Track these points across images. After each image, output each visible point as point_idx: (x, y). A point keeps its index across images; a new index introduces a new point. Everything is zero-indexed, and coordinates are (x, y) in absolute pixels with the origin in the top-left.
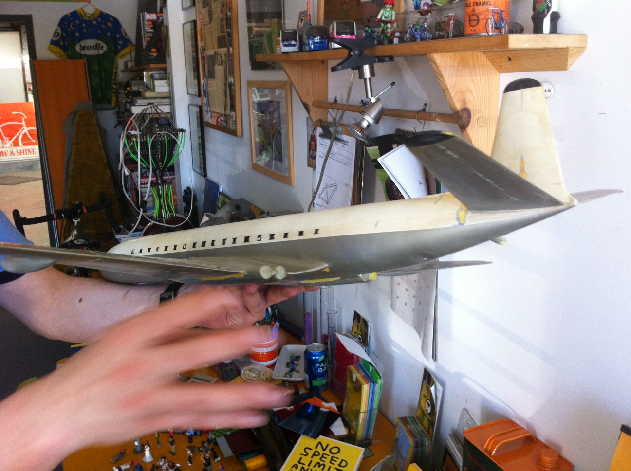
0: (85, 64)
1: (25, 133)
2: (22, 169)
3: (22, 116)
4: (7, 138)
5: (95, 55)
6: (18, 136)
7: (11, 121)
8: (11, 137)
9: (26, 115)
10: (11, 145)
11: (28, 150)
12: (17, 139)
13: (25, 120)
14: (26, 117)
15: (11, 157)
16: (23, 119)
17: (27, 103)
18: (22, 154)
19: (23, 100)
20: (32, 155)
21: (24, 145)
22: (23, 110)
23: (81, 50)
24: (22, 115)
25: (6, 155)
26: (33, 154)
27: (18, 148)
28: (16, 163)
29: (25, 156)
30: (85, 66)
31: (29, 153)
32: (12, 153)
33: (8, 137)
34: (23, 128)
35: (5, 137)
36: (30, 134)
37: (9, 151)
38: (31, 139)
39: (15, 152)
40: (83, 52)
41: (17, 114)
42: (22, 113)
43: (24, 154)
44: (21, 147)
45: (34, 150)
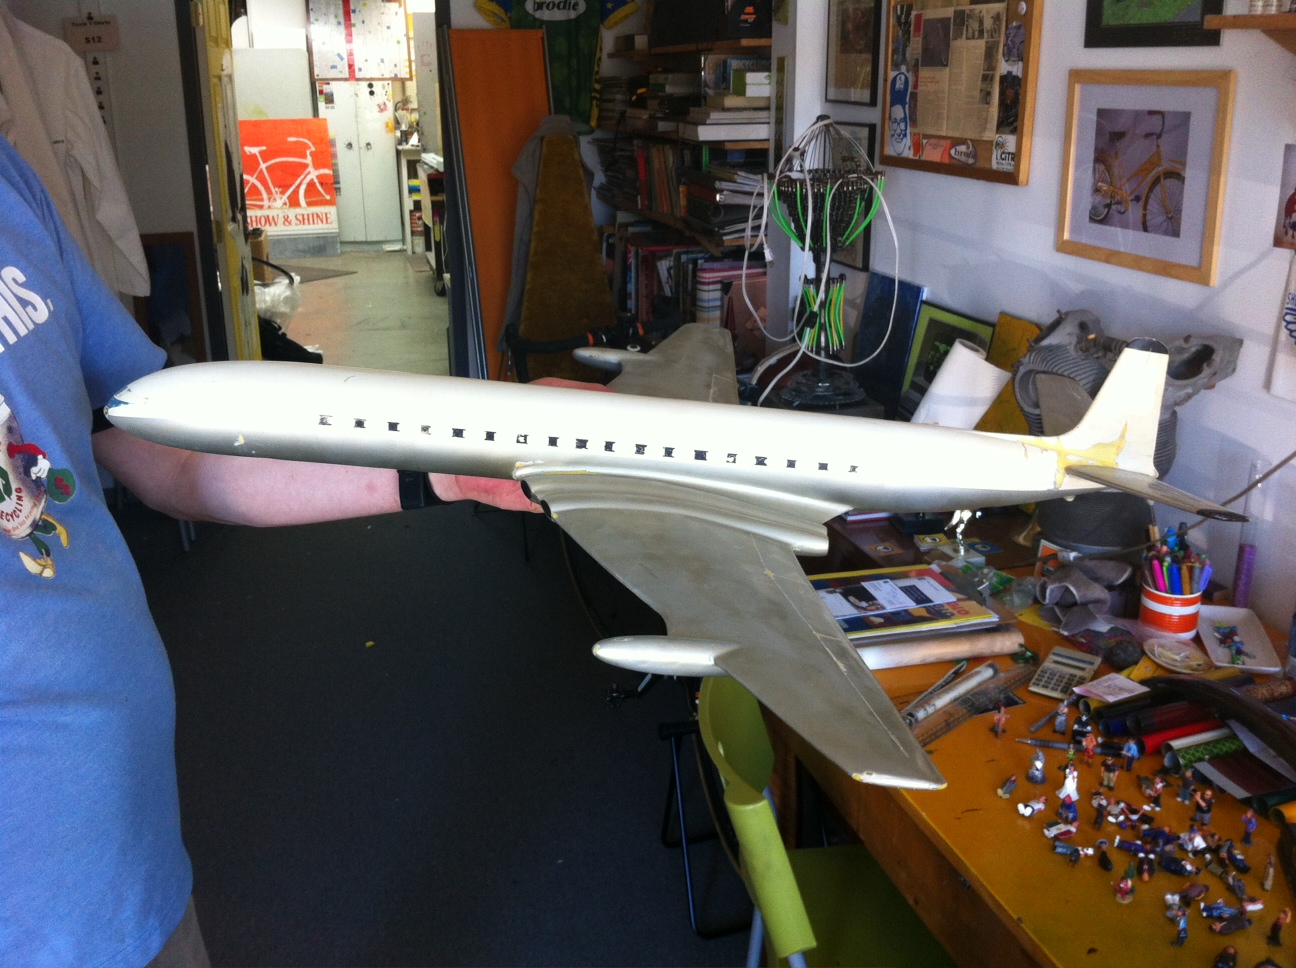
0: (542, 38)
1: (312, 180)
2: (304, 251)
3: (306, 146)
4: (277, 189)
5: (561, 21)
6: (299, 186)
7: (287, 156)
8: (284, 187)
9: (314, 144)
10: (285, 204)
11: (318, 216)
12: (296, 192)
13: (312, 154)
14: (313, 149)
15: (285, 228)
16: (308, 152)
17: (316, 120)
18: (306, 221)
19: (309, 115)
20: (325, 226)
21: (310, 204)
22: (309, 134)
23: (535, 10)
24: (306, 144)
25: (276, 225)
26: (327, 222)
27: (298, 211)
28: (294, 240)
29: (312, 226)
30: (543, 43)
31: (319, 222)
32: (286, 219)
33: (279, 187)
34: (307, 171)
35: (274, 187)
36: (322, 184)
37: (281, 216)
38: (323, 192)
39: (292, 217)
40: (538, 14)
41: (296, 143)
42: (306, 141)
43: (309, 223)
44: (304, 209)
45: (329, 215)
